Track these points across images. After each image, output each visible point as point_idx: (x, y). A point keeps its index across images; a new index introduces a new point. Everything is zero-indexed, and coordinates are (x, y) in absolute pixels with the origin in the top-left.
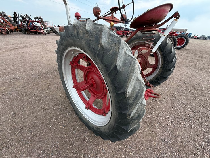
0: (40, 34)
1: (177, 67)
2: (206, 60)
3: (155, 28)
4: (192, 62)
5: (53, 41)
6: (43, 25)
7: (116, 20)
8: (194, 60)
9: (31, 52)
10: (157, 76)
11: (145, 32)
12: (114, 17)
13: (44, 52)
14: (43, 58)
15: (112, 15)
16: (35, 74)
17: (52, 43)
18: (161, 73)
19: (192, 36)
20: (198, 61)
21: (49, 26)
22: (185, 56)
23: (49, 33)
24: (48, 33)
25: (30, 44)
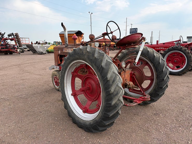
0: (11, 53)
3: (134, 46)
5: (31, 61)
6: (17, 43)
7: (107, 41)
9: (8, 74)
10: (155, 87)
11: (130, 49)
12: (106, 39)
13: (24, 74)
14: (25, 80)
15: (104, 37)
16: (22, 95)
17: (31, 64)
18: (157, 84)
21: (24, 42)
23: (23, 52)
24: (21, 52)
25: (4, 66)
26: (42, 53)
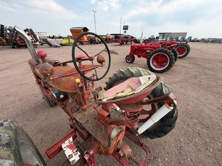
1: (181, 87)
2: (210, 72)
4: (196, 77)
8: (198, 74)
13: (27, 75)
19: (192, 39)
20: (203, 75)
22: (188, 68)
23: (43, 45)
24: (41, 45)
26: (56, 47)
